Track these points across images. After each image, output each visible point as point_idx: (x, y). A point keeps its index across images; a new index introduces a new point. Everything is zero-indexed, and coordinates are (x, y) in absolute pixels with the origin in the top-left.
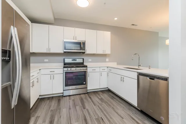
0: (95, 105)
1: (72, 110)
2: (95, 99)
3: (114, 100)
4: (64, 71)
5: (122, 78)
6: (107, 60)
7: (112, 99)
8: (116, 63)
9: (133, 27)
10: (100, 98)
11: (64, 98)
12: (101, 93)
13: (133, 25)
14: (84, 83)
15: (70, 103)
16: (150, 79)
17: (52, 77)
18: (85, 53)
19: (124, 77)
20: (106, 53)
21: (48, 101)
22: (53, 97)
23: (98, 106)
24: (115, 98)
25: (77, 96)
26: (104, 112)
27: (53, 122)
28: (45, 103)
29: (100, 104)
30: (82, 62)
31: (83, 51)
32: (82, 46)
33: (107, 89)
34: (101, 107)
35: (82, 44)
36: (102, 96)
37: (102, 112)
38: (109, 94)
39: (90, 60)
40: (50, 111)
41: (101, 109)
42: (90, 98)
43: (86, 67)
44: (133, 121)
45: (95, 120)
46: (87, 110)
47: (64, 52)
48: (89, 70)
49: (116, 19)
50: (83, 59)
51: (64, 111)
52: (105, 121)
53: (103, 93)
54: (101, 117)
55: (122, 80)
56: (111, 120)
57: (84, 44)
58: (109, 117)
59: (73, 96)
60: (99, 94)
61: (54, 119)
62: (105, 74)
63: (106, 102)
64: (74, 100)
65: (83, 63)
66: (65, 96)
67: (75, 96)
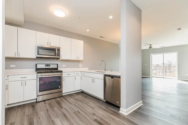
0: (71, 104)
1: (50, 111)
2: (71, 100)
3: (87, 99)
4: (38, 77)
5: (93, 80)
6: (80, 65)
7: (85, 98)
8: (88, 68)
9: (101, 39)
10: (75, 98)
11: (38, 103)
12: (75, 95)
13: (101, 37)
14: (60, 87)
15: (46, 106)
16: (111, 78)
17: (24, 84)
18: (59, 58)
19: (95, 79)
20: (80, 59)
21: (20, 109)
22: (24, 104)
23: (74, 104)
24: (88, 97)
25: (52, 100)
26: (80, 107)
27: (32, 123)
28: (16, 111)
29: (75, 103)
30: (57, 67)
31: (58, 57)
32: (57, 52)
33: (81, 91)
34: (76, 105)
35: (57, 50)
36: (76, 97)
37: (78, 107)
38: (83, 95)
39: (64, 66)
40: (25, 116)
41: (76, 106)
42: (66, 100)
43: (61, 72)
44: (101, 109)
45: (72, 114)
46: (65, 109)
47: (37, 57)
48: (64, 75)
49: (88, 30)
50: (57, 64)
51: (42, 114)
52: (81, 113)
53: (77, 95)
54: (78, 111)
55: (93, 81)
56: (85, 111)
57: (59, 50)
58: (84, 110)
59: (48, 101)
60: (74, 96)
61: (33, 121)
62: (78, 78)
63: (80, 101)
64: (50, 104)
65: (57, 69)
66: (39, 102)
67: (50, 100)
